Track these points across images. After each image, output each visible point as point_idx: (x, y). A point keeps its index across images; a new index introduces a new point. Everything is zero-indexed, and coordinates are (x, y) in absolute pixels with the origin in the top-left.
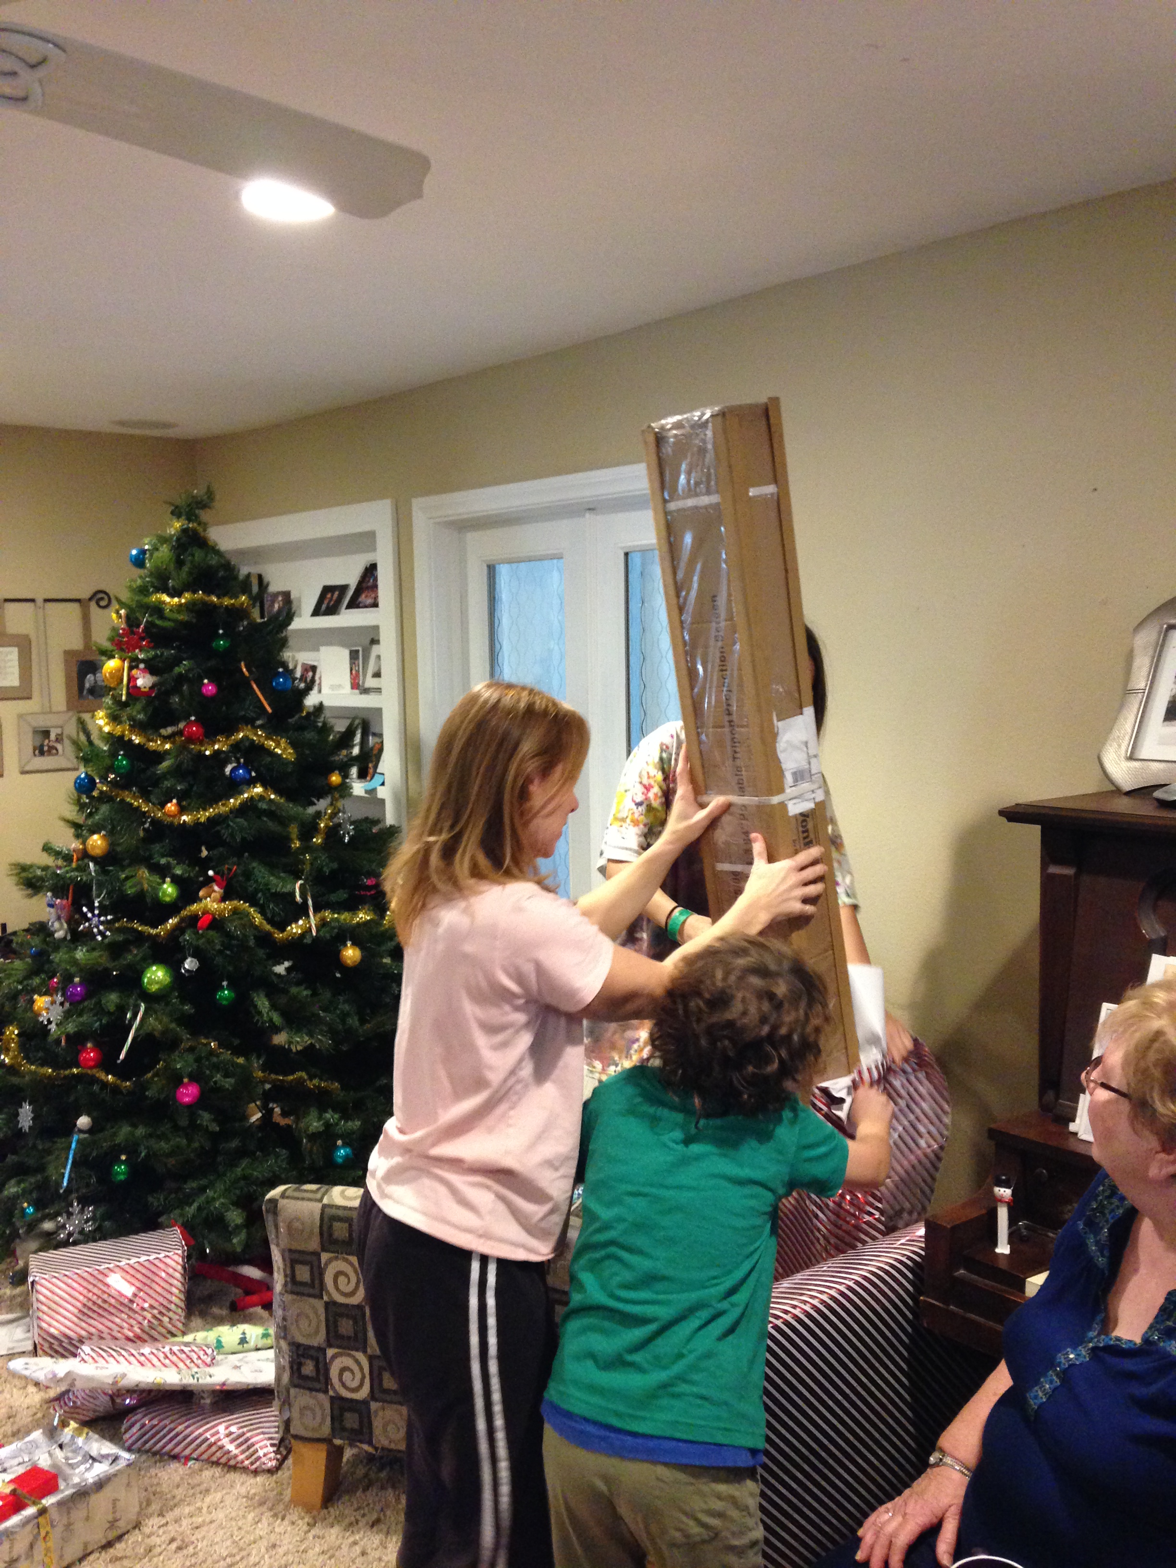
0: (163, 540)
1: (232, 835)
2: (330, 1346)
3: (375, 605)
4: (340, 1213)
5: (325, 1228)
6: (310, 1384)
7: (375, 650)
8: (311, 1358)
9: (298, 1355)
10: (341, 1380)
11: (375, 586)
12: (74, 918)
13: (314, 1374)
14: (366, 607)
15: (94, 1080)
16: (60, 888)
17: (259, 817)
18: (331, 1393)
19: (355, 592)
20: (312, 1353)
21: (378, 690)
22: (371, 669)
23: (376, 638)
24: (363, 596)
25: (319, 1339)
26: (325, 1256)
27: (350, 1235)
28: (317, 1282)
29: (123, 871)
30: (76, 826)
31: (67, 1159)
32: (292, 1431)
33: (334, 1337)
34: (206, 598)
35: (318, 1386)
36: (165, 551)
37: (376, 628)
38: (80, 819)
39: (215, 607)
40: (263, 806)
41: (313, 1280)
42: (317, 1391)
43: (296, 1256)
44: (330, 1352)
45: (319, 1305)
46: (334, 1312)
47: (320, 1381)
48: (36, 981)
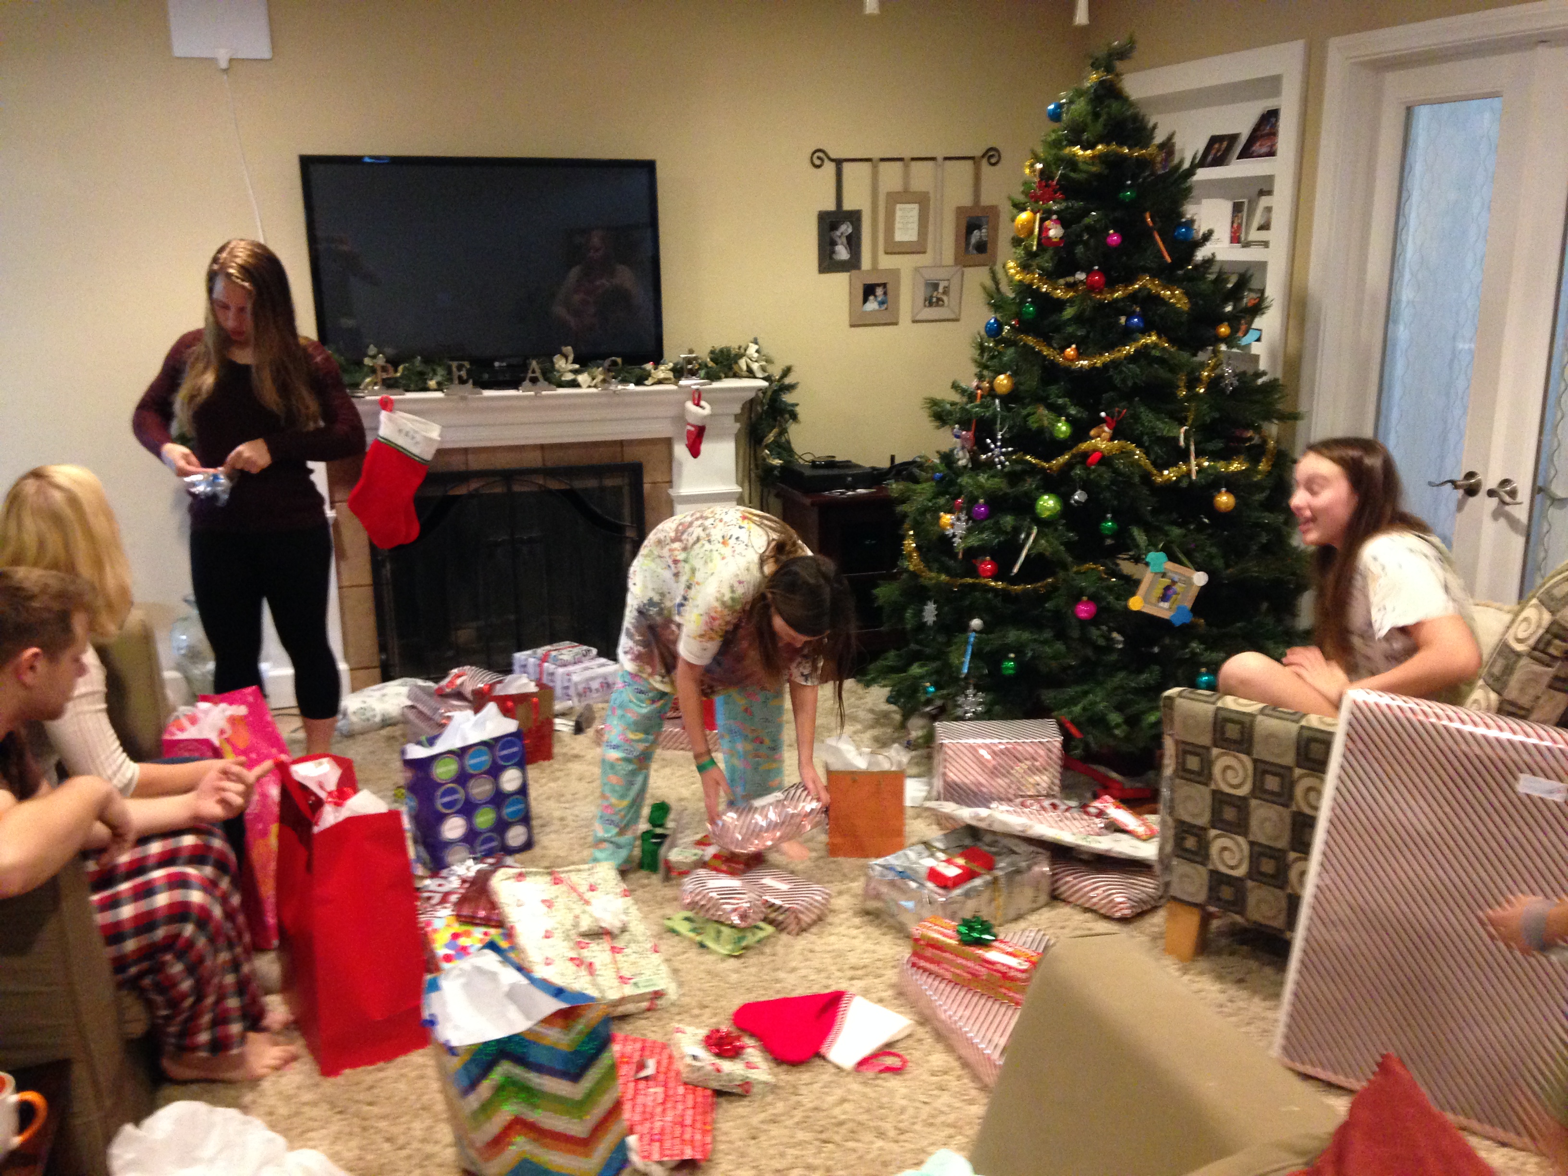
0: (1080, 93)
1: (1124, 381)
2: (1214, 827)
3: (1272, 153)
5: (1218, 727)
6: (1192, 857)
8: (1196, 835)
9: (1183, 832)
10: (1220, 857)
12: (976, 448)
13: (1195, 849)
14: (1259, 156)
15: (985, 587)
16: (966, 421)
17: (1150, 364)
18: (1210, 866)
19: (1247, 143)
20: (1195, 830)
21: (1263, 243)
24: (1258, 144)
25: (1203, 820)
26: (1215, 751)
27: (1242, 737)
28: (1206, 772)
29: (1024, 408)
30: (983, 366)
31: (965, 651)
32: (1171, 892)
33: (1217, 820)
34: (1119, 149)
35: (1198, 859)
36: (1081, 106)
37: (1270, 177)
39: (1124, 158)
40: (1156, 353)
41: (1202, 770)
42: (1197, 862)
43: (1189, 748)
44: (1213, 832)
45: (1206, 792)
46: (1220, 799)
47: (1200, 855)
48: (942, 501)
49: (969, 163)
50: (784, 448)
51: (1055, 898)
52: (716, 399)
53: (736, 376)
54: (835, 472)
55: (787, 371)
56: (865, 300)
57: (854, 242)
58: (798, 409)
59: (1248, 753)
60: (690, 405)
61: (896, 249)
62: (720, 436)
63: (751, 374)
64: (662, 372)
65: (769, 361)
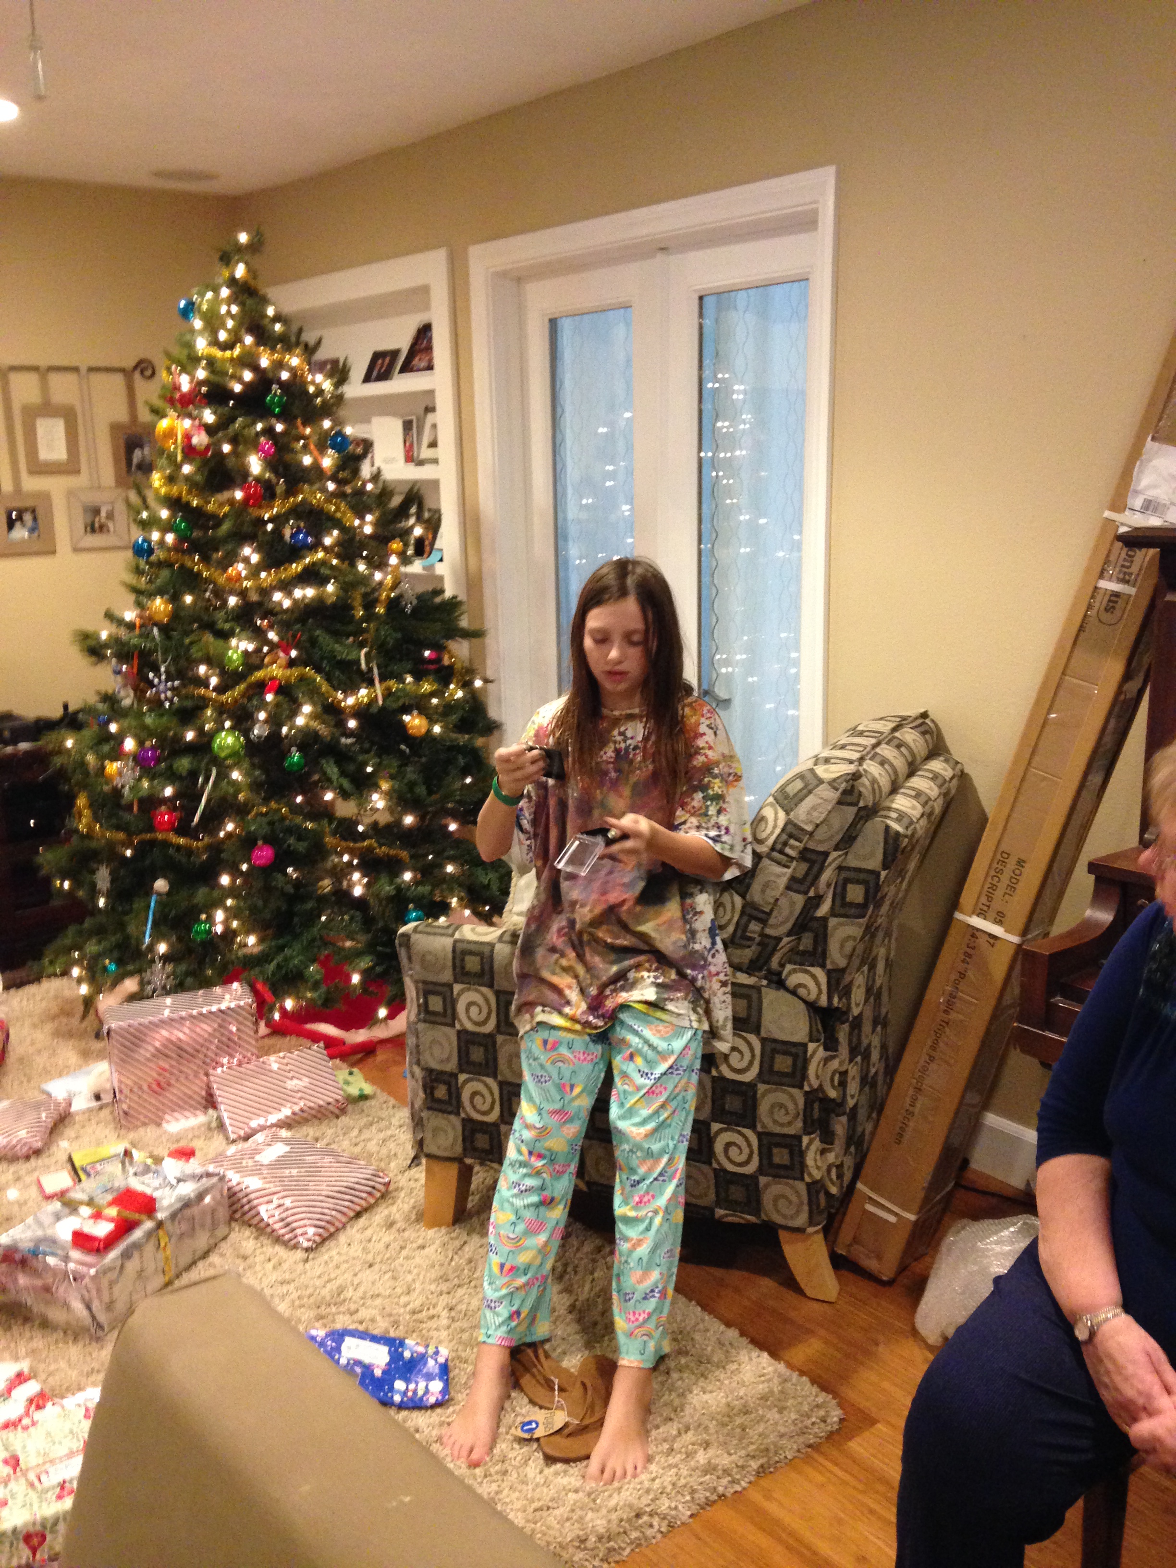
2: (462, 1071)
3: (430, 367)
4: (472, 947)
5: (458, 962)
6: (444, 1107)
7: (430, 418)
8: (445, 1083)
9: (432, 1081)
10: (472, 1102)
11: (429, 349)
12: (140, 687)
13: (446, 1098)
14: (418, 370)
15: (167, 844)
18: (463, 1115)
19: (407, 358)
20: (446, 1078)
21: (435, 461)
22: (426, 438)
23: (431, 405)
24: (417, 359)
25: (451, 1066)
26: (457, 988)
27: (482, 969)
28: (449, 1011)
30: (137, 592)
31: (147, 918)
32: (426, 1150)
33: (465, 1063)
35: (450, 1109)
37: (431, 393)
41: (445, 1010)
42: (450, 1113)
43: (431, 987)
44: (462, 1077)
45: (452, 1033)
46: (466, 1039)
47: (452, 1104)
48: (106, 748)
56: (11, 527)
59: (490, 985)
61: (42, 469)
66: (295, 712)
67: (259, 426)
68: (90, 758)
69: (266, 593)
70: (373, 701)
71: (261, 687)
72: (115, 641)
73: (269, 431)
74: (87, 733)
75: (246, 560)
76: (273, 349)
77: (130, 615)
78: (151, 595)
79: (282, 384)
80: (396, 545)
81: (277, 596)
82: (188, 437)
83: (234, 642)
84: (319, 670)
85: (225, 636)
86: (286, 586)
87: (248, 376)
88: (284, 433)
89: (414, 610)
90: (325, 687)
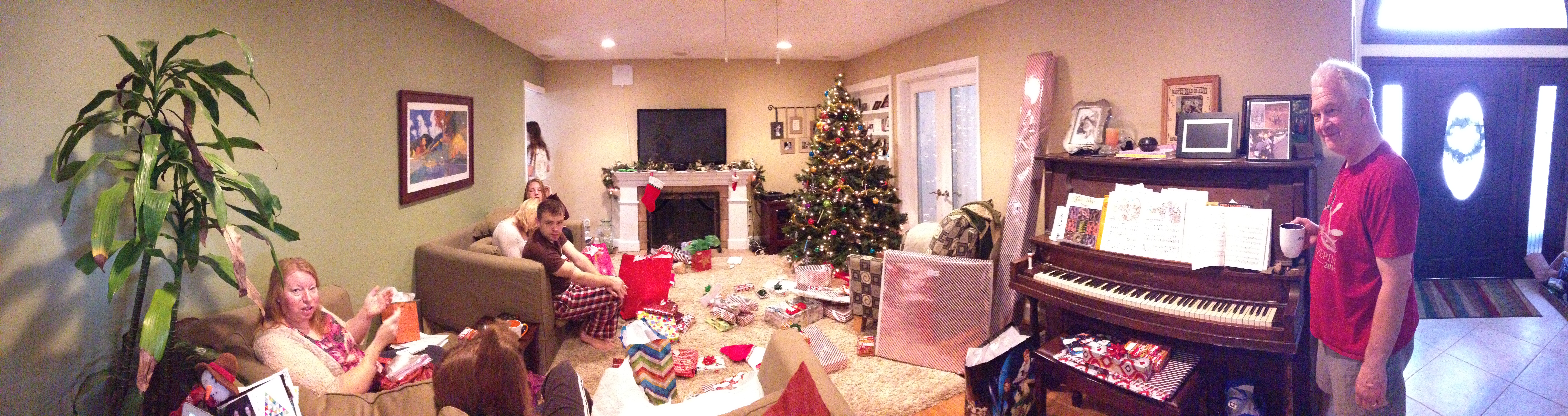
2: (863, 293)
3: (888, 106)
4: (865, 262)
5: (861, 265)
7: (887, 120)
8: (858, 296)
9: (855, 295)
10: (865, 302)
12: (808, 188)
13: (859, 300)
14: (885, 107)
15: (811, 227)
16: (805, 180)
17: (853, 163)
18: (863, 305)
19: (882, 104)
20: (858, 294)
21: (888, 131)
22: (887, 125)
23: (887, 116)
24: (885, 104)
25: (860, 292)
27: (867, 267)
29: (819, 176)
30: (809, 165)
31: (805, 246)
32: (853, 312)
37: (888, 113)
38: (811, 163)
40: (854, 161)
41: (858, 277)
42: (860, 304)
43: (854, 271)
44: (863, 295)
45: (861, 283)
46: (864, 285)
47: (860, 302)
48: (799, 203)
49: (813, 109)
50: (761, 189)
51: (825, 316)
52: (741, 175)
53: (747, 168)
54: (776, 195)
55: (762, 167)
56: (785, 147)
57: (781, 131)
58: (765, 178)
59: (869, 272)
60: (733, 176)
61: (793, 133)
62: (742, 185)
63: (751, 168)
64: (726, 167)
65: (756, 164)
66: (844, 196)
67: (841, 124)
68: (795, 205)
69: (839, 165)
70: (864, 194)
71: (836, 189)
72: (803, 176)
73: (843, 125)
74: (795, 199)
75: (835, 157)
76: (846, 104)
77: (807, 170)
78: (812, 165)
79: (847, 113)
80: (874, 154)
81: (842, 167)
82: (823, 126)
83: (830, 178)
84: (851, 186)
85: (828, 176)
86: (844, 164)
87: (839, 111)
88: (847, 125)
89: (878, 170)
90: (852, 190)
